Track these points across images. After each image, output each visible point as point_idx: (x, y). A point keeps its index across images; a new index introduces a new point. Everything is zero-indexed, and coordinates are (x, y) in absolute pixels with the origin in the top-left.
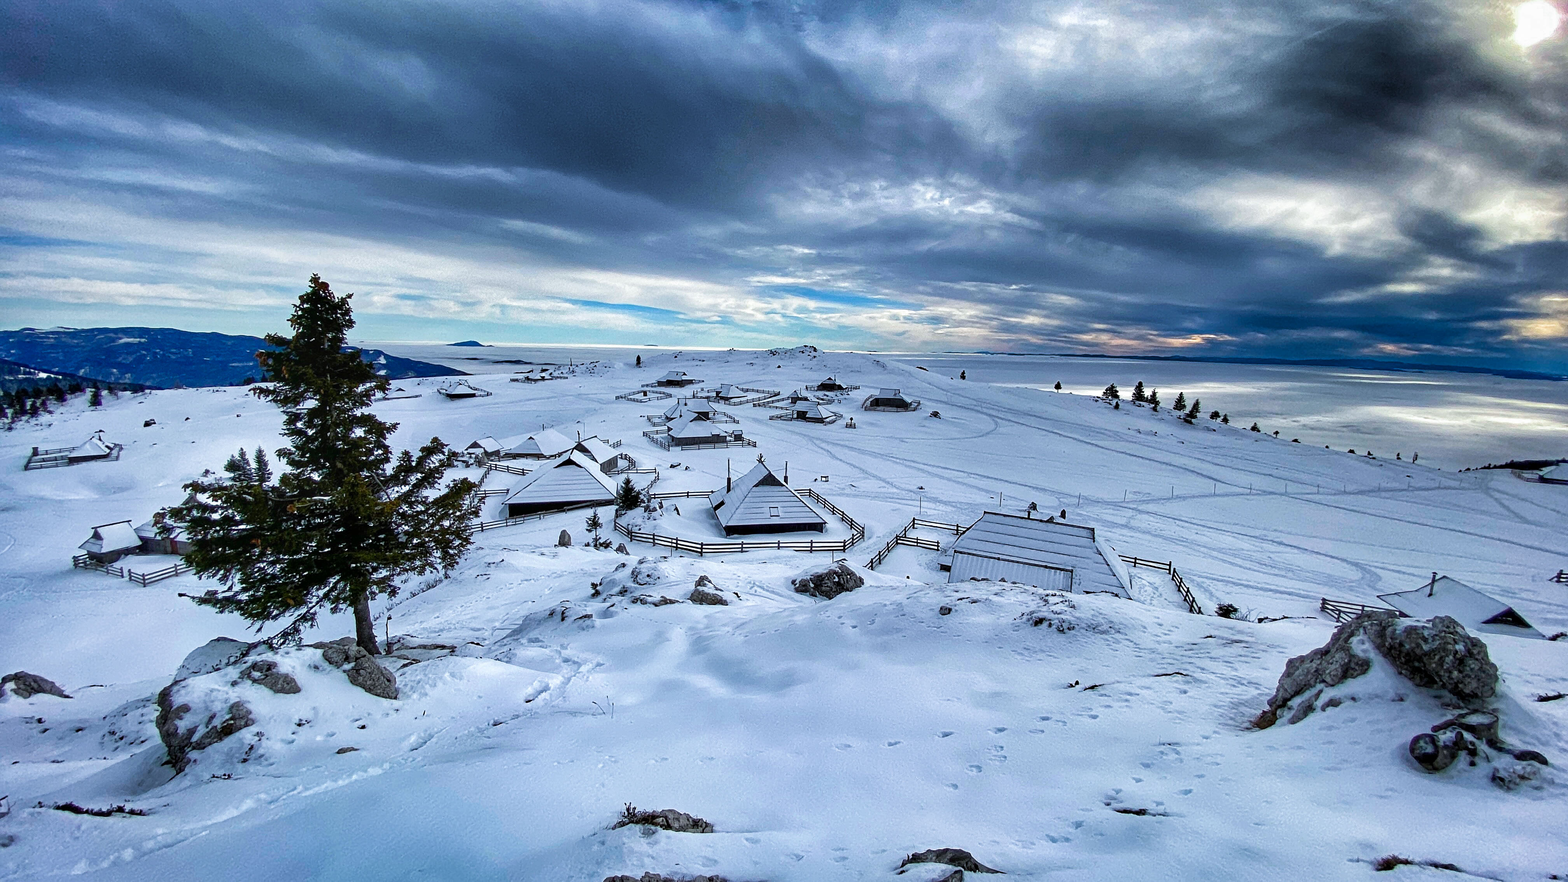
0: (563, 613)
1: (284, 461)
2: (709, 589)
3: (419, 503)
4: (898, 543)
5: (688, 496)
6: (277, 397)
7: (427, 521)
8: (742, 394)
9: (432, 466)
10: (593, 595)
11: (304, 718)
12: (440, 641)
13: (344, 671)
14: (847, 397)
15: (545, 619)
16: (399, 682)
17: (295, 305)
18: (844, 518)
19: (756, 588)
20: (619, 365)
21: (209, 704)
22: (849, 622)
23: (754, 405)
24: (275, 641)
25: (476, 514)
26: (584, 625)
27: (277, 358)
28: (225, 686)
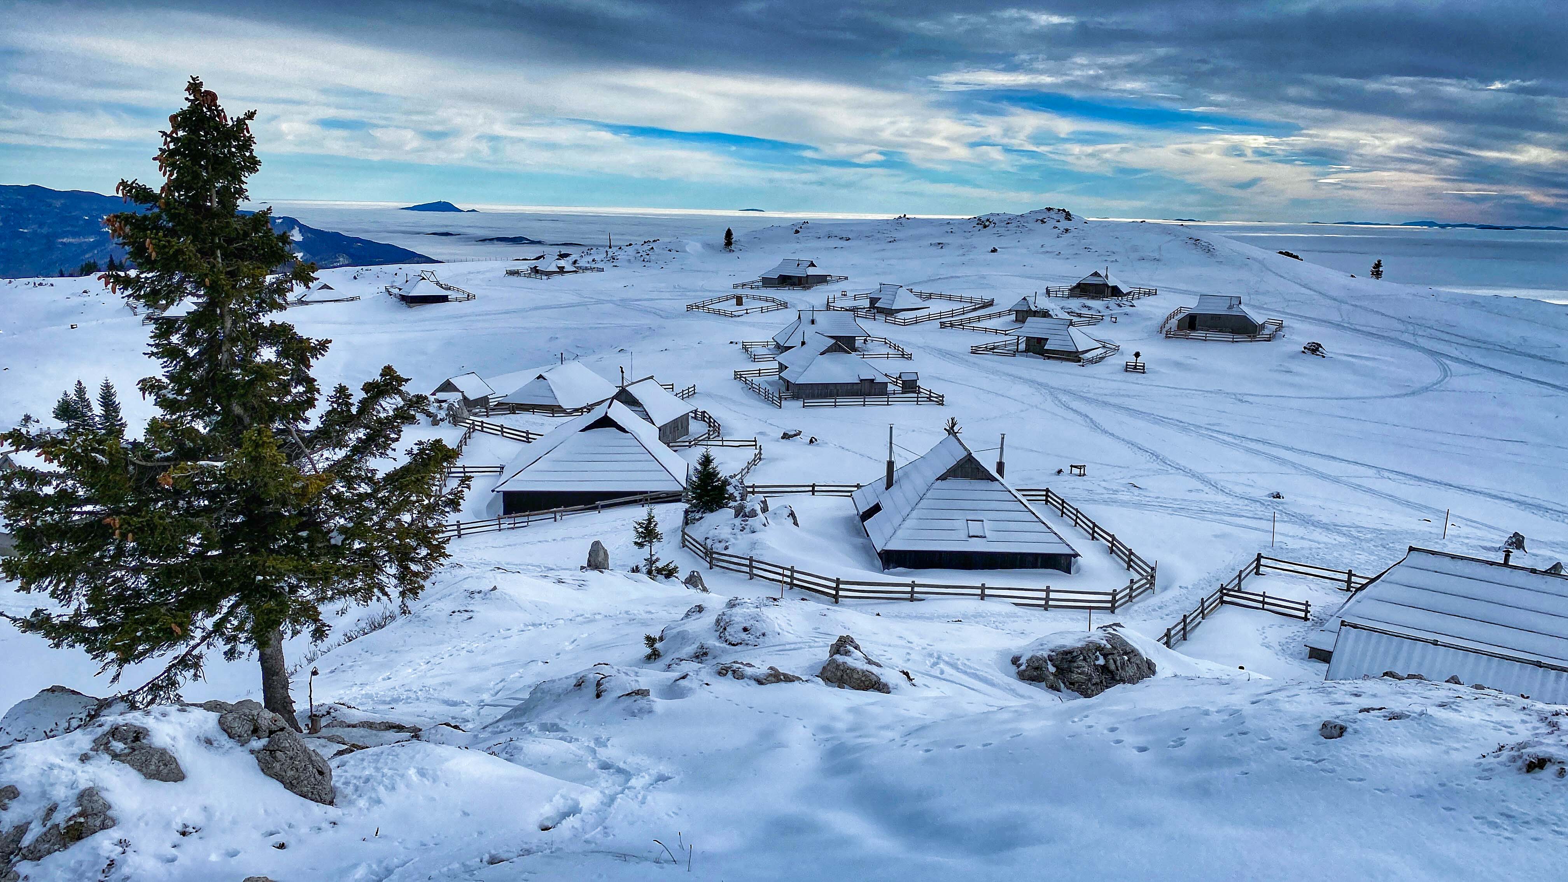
0: (599, 684)
1: (151, 398)
2: (854, 661)
3: (363, 480)
4: (1223, 602)
5: (813, 492)
6: (140, 289)
7: (374, 512)
8: (919, 303)
9: (383, 415)
10: (649, 658)
11: (191, 824)
12: (393, 717)
13: (252, 752)
14: (1128, 309)
15: (567, 693)
16: (337, 777)
17: (164, 133)
18: (1114, 547)
19: (942, 666)
20: (693, 246)
21: (48, 788)
22: (1131, 739)
23: (943, 325)
24: (139, 698)
25: (454, 503)
26: (635, 707)
27: (140, 225)
28: (72, 760)
